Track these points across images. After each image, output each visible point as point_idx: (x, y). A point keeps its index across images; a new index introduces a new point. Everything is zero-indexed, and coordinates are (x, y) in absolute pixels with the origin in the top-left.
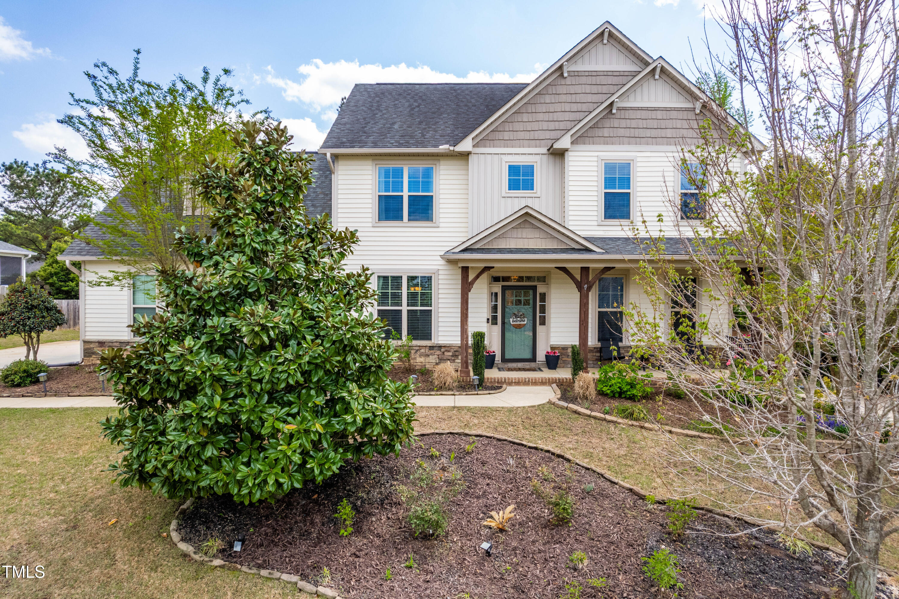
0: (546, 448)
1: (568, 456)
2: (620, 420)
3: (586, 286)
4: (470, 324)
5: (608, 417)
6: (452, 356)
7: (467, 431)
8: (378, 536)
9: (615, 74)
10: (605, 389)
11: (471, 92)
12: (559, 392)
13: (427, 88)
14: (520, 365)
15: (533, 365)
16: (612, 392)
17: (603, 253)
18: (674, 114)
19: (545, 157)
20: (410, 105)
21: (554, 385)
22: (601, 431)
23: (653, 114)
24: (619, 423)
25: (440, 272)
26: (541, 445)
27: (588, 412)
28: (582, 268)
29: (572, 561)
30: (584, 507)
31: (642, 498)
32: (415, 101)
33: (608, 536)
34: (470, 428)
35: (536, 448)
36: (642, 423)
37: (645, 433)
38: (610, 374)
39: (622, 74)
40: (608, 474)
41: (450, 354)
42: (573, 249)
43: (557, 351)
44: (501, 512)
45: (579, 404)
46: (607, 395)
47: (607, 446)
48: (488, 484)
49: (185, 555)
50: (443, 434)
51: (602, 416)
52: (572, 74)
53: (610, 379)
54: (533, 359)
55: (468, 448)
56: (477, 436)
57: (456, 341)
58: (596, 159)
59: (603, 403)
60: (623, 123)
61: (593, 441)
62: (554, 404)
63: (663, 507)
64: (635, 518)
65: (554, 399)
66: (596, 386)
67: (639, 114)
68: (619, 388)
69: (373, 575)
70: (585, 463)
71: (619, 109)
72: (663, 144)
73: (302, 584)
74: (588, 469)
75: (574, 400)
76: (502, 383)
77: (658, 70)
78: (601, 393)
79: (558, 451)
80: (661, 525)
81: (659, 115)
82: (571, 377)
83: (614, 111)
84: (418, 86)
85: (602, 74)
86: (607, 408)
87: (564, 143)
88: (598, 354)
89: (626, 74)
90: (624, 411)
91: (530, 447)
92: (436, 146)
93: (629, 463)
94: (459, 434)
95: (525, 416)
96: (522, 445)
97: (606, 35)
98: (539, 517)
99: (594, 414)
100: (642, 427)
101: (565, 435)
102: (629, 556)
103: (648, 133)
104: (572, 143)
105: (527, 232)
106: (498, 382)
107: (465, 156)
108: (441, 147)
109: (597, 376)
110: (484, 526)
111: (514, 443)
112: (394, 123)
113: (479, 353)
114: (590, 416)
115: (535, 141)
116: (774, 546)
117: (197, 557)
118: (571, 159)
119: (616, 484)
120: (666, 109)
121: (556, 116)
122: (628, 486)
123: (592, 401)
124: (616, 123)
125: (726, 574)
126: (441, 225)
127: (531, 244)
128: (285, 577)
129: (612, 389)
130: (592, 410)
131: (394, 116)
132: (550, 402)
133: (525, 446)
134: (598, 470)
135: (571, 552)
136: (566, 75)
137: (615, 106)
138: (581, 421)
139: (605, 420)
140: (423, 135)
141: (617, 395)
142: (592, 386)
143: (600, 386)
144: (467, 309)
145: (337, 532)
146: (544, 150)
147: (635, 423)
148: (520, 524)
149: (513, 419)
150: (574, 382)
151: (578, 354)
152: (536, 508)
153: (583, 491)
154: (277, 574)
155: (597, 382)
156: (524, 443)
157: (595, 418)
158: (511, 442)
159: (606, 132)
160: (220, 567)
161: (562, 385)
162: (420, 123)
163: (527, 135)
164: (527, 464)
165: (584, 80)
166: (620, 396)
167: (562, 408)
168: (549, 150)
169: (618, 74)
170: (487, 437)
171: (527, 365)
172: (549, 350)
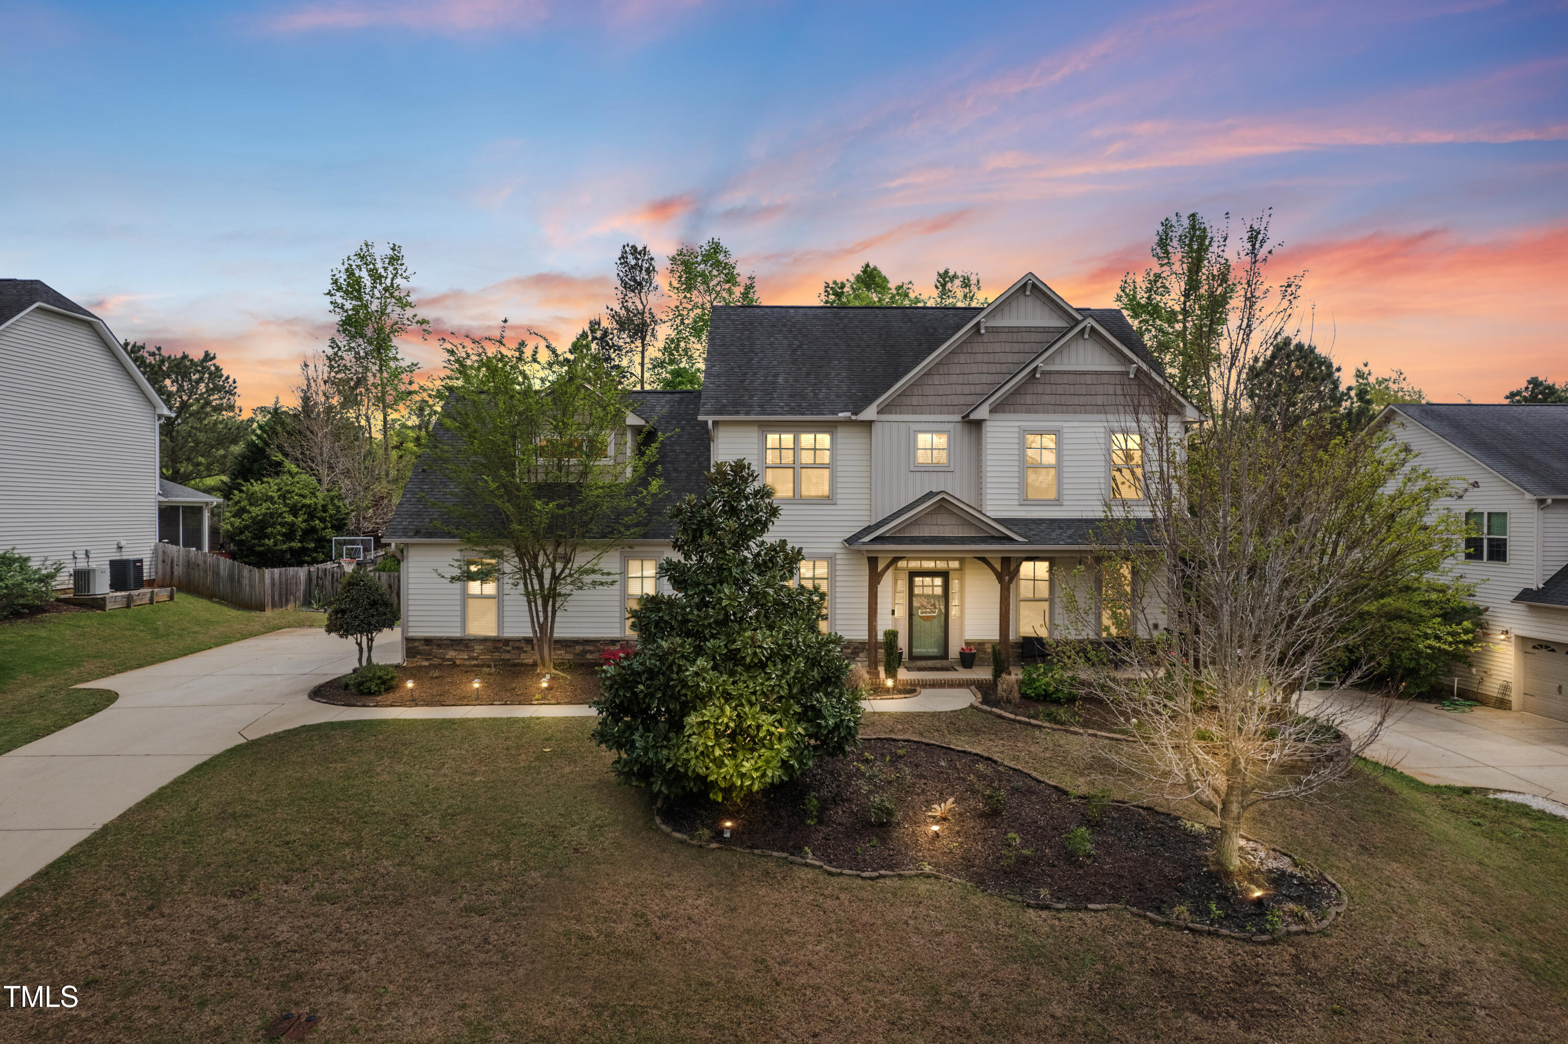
0: (974, 751)
1: (995, 757)
2: (1047, 724)
3: (1007, 578)
4: (879, 622)
5: (1033, 721)
6: (852, 653)
7: (893, 736)
8: (840, 824)
9: (1039, 330)
10: (1029, 692)
11: (861, 321)
12: (979, 695)
13: (805, 314)
14: (930, 663)
15: (945, 663)
16: (1037, 695)
17: (1026, 543)
18: (1106, 379)
19: (959, 425)
20: (790, 345)
21: (973, 687)
22: (1026, 736)
23: (1082, 379)
24: (1045, 728)
25: (838, 557)
26: (968, 748)
27: (1012, 716)
28: (1002, 558)
29: (1007, 840)
30: (1014, 802)
31: (1066, 793)
32: (795, 337)
33: (1036, 822)
34: (896, 734)
35: (964, 752)
36: (1067, 727)
37: (1071, 737)
38: (1034, 676)
39: (1047, 330)
40: (1034, 774)
41: (850, 651)
42: (993, 537)
43: (972, 647)
44: (943, 805)
45: (1002, 709)
46: (1031, 697)
47: (1032, 749)
48: (925, 784)
49: (681, 842)
50: (870, 740)
51: (1027, 720)
52: (990, 330)
53: (1034, 680)
54: (945, 655)
55: (900, 752)
56: (905, 741)
57: (863, 635)
58: (1017, 429)
59: (1027, 707)
60: (1048, 389)
61: (1019, 744)
62: (976, 708)
63: (1084, 801)
64: (1059, 809)
65: (977, 704)
66: (1020, 689)
67: (1065, 379)
68: (1044, 690)
69: (846, 852)
70: (1012, 764)
71: (1043, 373)
72: (1092, 413)
73: (791, 858)
74: (1015, 770)
75: (996, 704)
76: (915, 685)
77: (1088, 330)
78: (1024, 696)
79: (986, 754)
80: (1082, 814)
81: (1089, 380)
82: (991, 677)
83: (1038, 376)
84: (792, 311)
85: (1024, 330)
86: (1032, 712)
87: (982, 413)
88: (1020, 650)
89: (1052, 330)
90: (1049, 715)
91: (959, 751)
92: (834, 413)
93: (1054, 764)
94: (887, 739)
95: (949, 721)
96: (951, 749)
97: (1029, 287)
98: (975, 809)
99: (1018, 718)
100: (1067, 731)
101: (990, 740)
102: (1054, 837)
103: (1076, 400)
104: (991, 411)
105: (942, 518)
106: (911, 685)
107: (868, 425)
108: (840, 415)
109: (1020, 677)
110: (930, 817)
111: (943, 747)
112: (776, 375)
113: (892, 654)
114: (1014, 720)
115: (946, 408)
116: (1177, 828)
117: (694, 842)
118: (988, 429)
119: (1043, 782)
120: (1097, 373)
121: (971, 378)
122: (1053, 784)
123: (1015, 705)
124: (1040, 389)
125: (1133, 847)
126: (839, 502)
127: (948, 532)
128: (775, 854)
129: (1037, 692)
130: (1016, 715)
131: (775, 363)
132: (972, 706)
133: (954, 750)
134: (1025, 771)
135: (1006, 833)
136: (983, 331)
137: (1039, 370)
138: (1005, 725)
139: (1029, 724)
140: (816, 395)
141: (1042, 698)
142: (1016, 688)
143: (1024, 689)
144: (876, 604)
145: (803, 822)
146: (958, 418)
147: (1059, 727)
148: (959, 814)
149: (937, 724)
150: (996, 685)
151: (1000, 654)
152: (972, 803)
153: (1012, 788)
154: (769, 852)
155: (1021, 683)
156: (952, 746)
157: (1020, 722)
158: (939, 746)
159: (1029, 399)
160: (718, 848)
161: (979, 685)
162: (808, 374)
163: (939, 400)
164: (958, 766)
165: (1003, 337)
166: (1045, 700)
167: (985, 712)
168: (963, 417)
169: (1042, 330)
170: (915, 742)
171: (938, 663)
172: (964, 646)
